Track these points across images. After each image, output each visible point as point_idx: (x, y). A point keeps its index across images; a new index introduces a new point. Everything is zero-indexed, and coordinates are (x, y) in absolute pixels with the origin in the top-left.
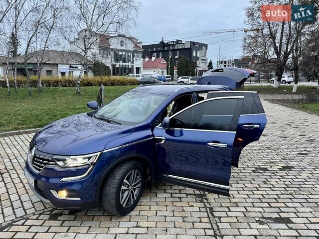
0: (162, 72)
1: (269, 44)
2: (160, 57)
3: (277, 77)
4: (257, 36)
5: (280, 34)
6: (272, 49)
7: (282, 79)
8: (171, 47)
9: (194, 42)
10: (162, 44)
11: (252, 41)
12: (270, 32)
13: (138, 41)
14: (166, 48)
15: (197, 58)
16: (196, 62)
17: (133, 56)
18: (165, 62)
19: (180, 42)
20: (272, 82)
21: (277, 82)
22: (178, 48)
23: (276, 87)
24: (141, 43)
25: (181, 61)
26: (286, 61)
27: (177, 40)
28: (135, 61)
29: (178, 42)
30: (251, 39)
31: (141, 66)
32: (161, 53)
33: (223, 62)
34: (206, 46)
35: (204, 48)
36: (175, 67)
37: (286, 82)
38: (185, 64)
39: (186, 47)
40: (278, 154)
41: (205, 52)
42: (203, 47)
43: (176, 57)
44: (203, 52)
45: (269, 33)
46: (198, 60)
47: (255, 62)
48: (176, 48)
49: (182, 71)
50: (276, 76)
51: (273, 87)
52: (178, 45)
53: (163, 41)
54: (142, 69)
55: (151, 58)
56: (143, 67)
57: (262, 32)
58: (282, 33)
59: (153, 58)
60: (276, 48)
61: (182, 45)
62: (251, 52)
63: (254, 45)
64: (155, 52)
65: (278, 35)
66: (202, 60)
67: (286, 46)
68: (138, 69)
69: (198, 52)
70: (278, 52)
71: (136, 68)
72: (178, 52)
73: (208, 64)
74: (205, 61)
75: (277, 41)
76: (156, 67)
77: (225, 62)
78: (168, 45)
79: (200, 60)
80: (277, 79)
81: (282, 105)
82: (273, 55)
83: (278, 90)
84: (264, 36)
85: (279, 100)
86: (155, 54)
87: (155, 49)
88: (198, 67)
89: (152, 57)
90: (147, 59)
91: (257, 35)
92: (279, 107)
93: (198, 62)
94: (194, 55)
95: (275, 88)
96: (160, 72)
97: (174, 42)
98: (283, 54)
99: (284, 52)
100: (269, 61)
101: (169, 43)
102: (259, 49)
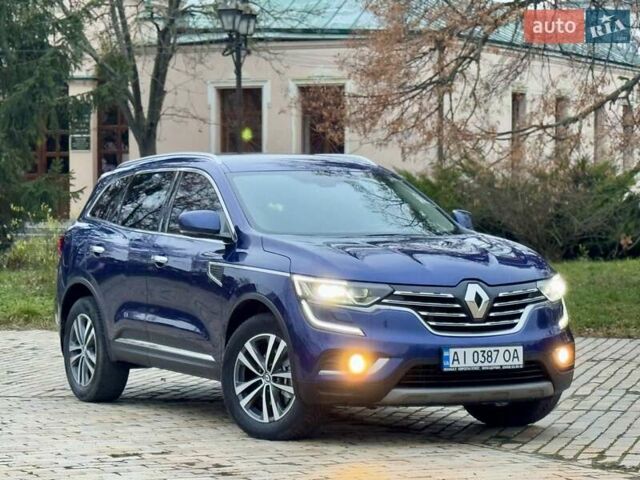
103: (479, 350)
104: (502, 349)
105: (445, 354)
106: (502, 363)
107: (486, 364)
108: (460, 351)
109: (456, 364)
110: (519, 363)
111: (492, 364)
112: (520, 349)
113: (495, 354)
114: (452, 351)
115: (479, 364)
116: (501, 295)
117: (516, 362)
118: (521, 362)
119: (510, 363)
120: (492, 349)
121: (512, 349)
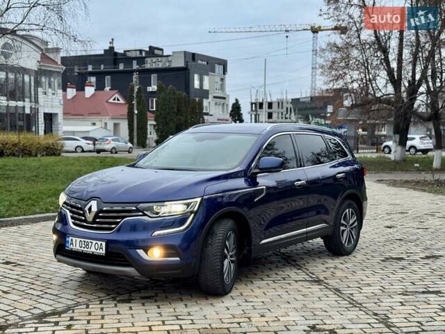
0: (116, 125)
1: (375, 63)
2: (107, 89)
3: (397, 137)
4: (348, 46)
5: (397, 41)
6: (384, 74)
7: (409, 143)
8: (135, 62)
9: (194, 55)
10: (111, 56)
11: (338, 56)
12: (376, 37)
13: (50, 46)
14: (121, 67)
15: (205, 94)
16: (201, 104)
17: (38, 84)
18: (122, 101)
19: (157, 52)
20: (386, 150)
21: (399, 148)
22: (154, 66)
23: (398, 158)
24: (57, 50)
25: (164, 99)
26: (415, 99)
27: (150, 47)
28: (41, 96)
29: (152, 52)
30: (337, 52)
31: (58, 110)
32: (108, 78)
33: (265, 106)
34: (224, 64)
35: (219, 69)
36: (149, 114)
37: (417, 151)
38: (175, 106)
39: (174, 65)
40: (417, 245)
41: (222, 80)
42: (217, 66)
43: (150, 89)
44: (218, 79)
45: (373, 38)
46: (207, 98)
47: (347, 103)
48: (148, 66)
49: (167, 124)
50: (395, 133)
51: (390, 159)
52: (154, 60)
53: (112, 48)
54: (60, 118)
55: (84, 90)
56: (64, 114)
57: (359, 37)
58: (401, 39)
59: (89, 91)
60: (390, 72)
61: (164, 59)
62: (337, 80)
63: (343, 64)
64: (92, 74)
65: (394, 43)
66: (215, 97)
67: (410, 67)
68: (49, 118)
69: (206, 79)
70: (395, 81)
71: (45, 114)
72: (154, 77)
73: (230, 109)
74: (222, 101)
75: (392, 56)
76: (98, 114)
77: (270, 105)
78: (125, 58)
79: (210, 96)
80: (398, 140)
81: (415, 189)
82: (386, 86)
83: (402, 165)
84: (362, 46)
85: (407, 182)
86: (93, 79)
87: (90, 68)
88: (207, 114)
89: (86, 88)
90: (71, 92)
91: (347, 43)
92: (408, 192)
93: (205, 103)
94: (197, 84)
95: (394, 161)
96: (110, 126)
97: (141, 51)
98: (407, 84)
99: (409, 82)
100: (379, 100)
101: (129, 54)
102: (355, 75)
103: (83, 240)
104: (94, 242)
105: (67, 239)
106: (94, 250)
107: (86, 249)
108: (74, 239)
109: (71, 246)
110: (103, 252)
111: (89, 250)
112: (104, 244)
113: (90, 244)
114: (71, 238)
115: (82, 249)
116: (104, 209)
117: (101, 251)
118: (104, 252)
119: (98, 251)
120: (89, 241)
121: (99, 243)
